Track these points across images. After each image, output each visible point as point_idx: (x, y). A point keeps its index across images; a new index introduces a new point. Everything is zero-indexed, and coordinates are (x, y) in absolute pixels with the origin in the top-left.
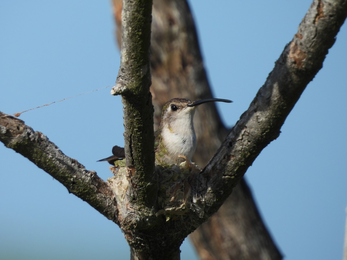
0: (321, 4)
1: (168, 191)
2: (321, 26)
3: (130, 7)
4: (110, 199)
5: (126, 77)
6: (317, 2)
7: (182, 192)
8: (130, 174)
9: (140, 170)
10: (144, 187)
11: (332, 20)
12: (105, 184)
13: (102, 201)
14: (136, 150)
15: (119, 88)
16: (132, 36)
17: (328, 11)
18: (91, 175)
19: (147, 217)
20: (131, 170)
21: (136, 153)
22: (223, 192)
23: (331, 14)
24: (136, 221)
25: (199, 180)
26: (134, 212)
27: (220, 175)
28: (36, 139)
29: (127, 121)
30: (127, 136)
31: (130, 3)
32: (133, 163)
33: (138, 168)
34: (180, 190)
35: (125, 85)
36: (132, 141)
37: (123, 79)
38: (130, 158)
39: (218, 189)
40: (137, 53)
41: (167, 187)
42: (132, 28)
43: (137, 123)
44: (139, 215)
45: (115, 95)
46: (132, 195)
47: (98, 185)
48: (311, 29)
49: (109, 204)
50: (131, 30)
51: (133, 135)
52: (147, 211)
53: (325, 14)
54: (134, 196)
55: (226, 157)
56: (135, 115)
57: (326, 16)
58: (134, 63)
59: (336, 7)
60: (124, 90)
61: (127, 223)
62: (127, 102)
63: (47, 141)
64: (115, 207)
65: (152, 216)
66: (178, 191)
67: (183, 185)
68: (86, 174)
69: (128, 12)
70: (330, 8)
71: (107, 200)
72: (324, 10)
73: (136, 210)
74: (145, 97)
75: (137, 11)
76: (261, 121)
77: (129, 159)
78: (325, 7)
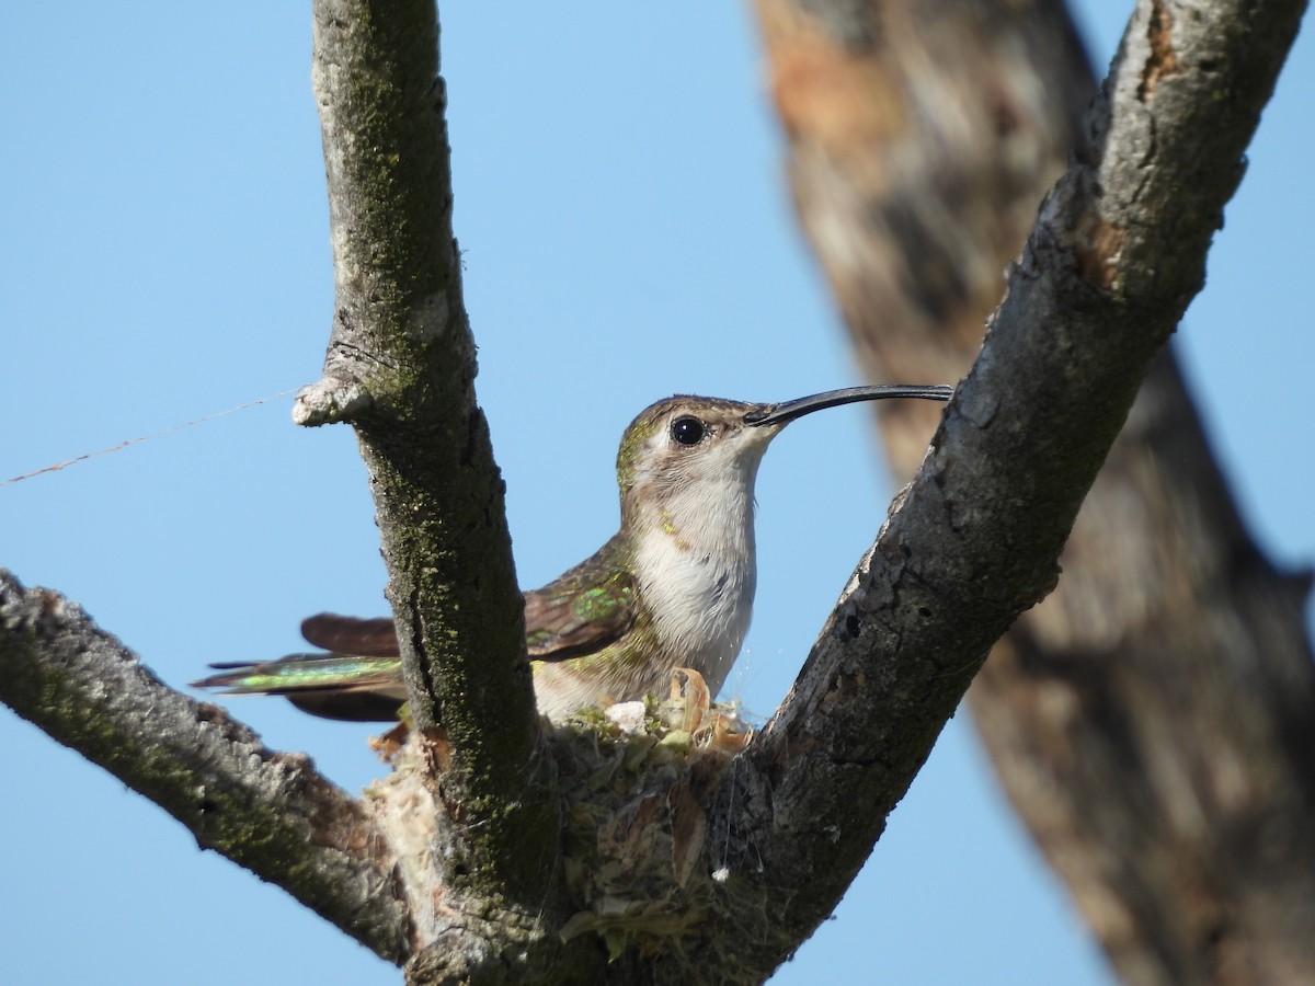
0: (1164, 17)
1: (604, 830)
2: (1170, 112)
3: (337, 45)
4: (377, 871)
5: (361, 347)
6: (1147, 7)
7: (665, 837)
8: (432, 763)
9: (470, 744)
10: (494, 815)
11: (1215, 84)
12: (353, 809)
13: (339, 882)
14: (443, 661)
15: (326, 394)
16: (360, 170)
17: (1192, 47)
18: (287, 771)
19: (522, 946)
20: (434, 744)
21: (444, 673)
22: (839, 833)
23: (1204, 55)
24: (468, 962)
25: (737, 783)
26: (465, 927)
27: (819, 759)
28: (31, 622)
29: (391, 533)
30: (400, 601)
31: (337, 30)
32: (436, 714)
33: (462, 737)
34: (659, 825)
35: (356, 380)
36: (423, 623)
37: (346, 356)
38: (422, 693)
39: (818, 819)
40: (392, 241)
41: (597, 815)
42: (359, 134)
43: (430, 545)
44: (487, 938)
45: (308, 423)
46: (449, 851)
47: (321, 813)
48: (1130, 123)
49: (371, 891)
50: (354, 144)
51: (420, 593)
52: (519, 920)
53: (1180, 55)
54: (458, 856)
55: (839, 683)
56: (416, 508)
57: (1186, 66)
58: (385, 288)
59: (1223, 27)
60: (351, 403)
61: (428, 973)
62: (377, 456)
63: (82, 627)
64: (398, 905)
65: (542, 941)
66: (648, 829)
67: (668, 805)
68: (264, 765)
69: (332, 66)
70: (1201, 31)
71: (364, 875)
72: (1176, 42)
73: (471, 915)
74: (449, 431)
75: (369, 63)
76: (967, 526)
77: (418, 697)
78: (1178, 28)
